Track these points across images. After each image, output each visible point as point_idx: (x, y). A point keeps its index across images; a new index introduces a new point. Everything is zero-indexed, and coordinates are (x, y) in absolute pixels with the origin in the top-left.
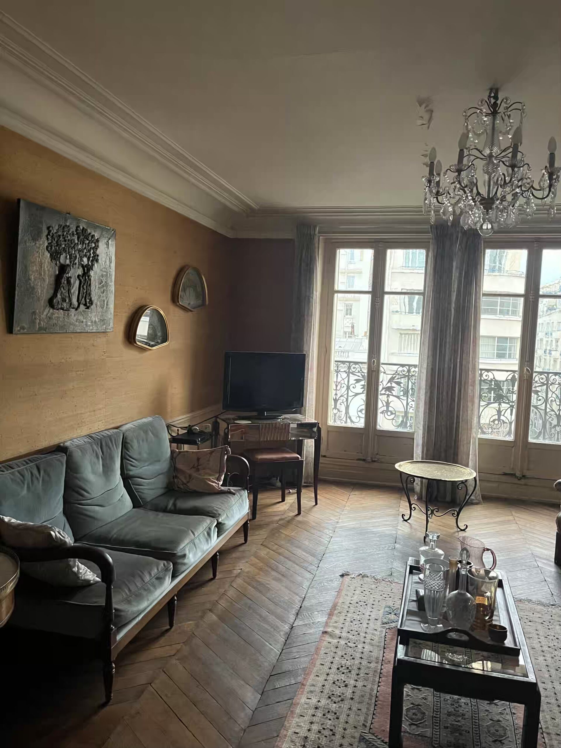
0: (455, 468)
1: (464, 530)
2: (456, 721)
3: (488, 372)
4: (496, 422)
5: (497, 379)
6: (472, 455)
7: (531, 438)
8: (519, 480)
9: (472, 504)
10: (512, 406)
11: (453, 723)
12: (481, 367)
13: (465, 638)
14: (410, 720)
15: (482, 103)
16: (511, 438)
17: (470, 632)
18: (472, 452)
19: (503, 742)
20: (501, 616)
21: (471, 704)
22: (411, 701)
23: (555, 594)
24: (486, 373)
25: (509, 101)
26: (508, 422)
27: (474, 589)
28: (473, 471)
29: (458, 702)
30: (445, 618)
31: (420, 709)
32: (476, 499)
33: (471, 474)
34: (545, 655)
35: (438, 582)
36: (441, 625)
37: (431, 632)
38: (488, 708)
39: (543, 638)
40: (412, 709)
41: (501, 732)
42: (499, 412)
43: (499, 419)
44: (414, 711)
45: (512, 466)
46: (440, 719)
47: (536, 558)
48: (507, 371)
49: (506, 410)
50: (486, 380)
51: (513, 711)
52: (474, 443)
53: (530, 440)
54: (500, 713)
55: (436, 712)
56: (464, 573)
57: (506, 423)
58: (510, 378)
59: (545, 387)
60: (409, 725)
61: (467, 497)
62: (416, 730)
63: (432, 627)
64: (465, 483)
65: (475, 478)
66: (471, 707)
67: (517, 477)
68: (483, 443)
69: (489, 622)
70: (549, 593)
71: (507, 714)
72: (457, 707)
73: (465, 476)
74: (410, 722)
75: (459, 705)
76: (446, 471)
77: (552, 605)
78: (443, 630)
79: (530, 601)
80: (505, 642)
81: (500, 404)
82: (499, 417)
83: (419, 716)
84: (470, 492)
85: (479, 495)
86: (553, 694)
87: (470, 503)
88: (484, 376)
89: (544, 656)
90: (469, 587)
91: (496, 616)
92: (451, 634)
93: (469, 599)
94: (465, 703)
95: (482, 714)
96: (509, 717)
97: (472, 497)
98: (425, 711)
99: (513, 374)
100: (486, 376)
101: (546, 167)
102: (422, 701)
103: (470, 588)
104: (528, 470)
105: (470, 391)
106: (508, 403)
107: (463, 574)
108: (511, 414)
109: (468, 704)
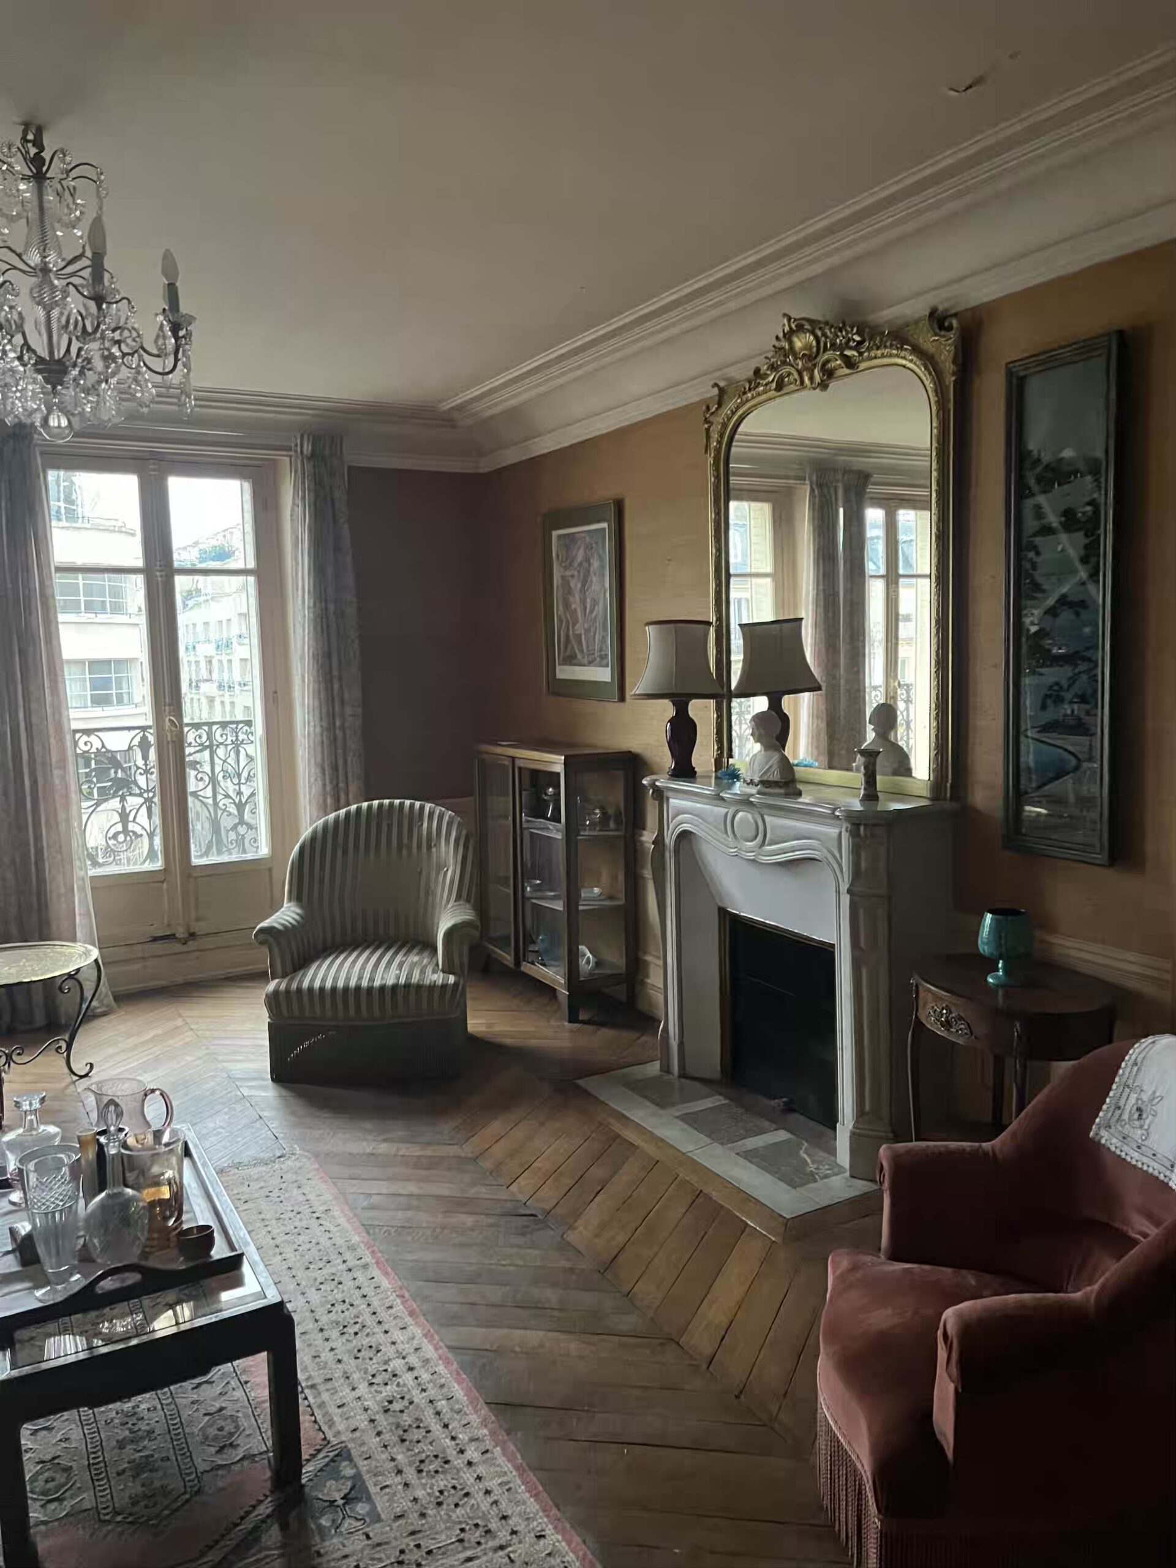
0: (49, 951)
1: (86, 1075)
2: (140, 1451)
3: (89, 736)
4: (121, 838)
5: (109, 747)
6: (80, 915)
7: (196, 857)
8: (185, 944)
9: (96, 1017)
10: (149, 801)
11: (132, 1457)
12: (74, 725)
13: (133, 1278)
14: (41, 1497)
15: (9, 149)
16: (158, 865)
17: (143, 1263)
18: (80, 909)
19: (235, 1443)
20: (196, 1209)
21: (162, 1404)
22: (34, 1458)
23: (281, 1135)
24: (85, 738)
25: (68, 159)
26: (144, 833)
27: (137, 1177)
28: (90, 947)
29: (135, 1414)
30: (85, 1258)
31: (59, 1464)
32: (103, 1005)
33: (87, 953)
34: (282, 1250)
35: (60, 1190)
36: (78, 1276)
37: (60, 1299)
38: (195, 1397)
39: (274, 1222)
40: (42, 1473)
41: (229, 1427)
42: (124, 816)
43: (125, 831)
44: (46, 1474)
45: (166, 921)
46: (105, 1463)
47: (237, 1083)
48: (129, 729)
49: (138, 810)
50: (87, 752)
51: (244, 1378)
52: (82, 889)
53: (196, 861)
54: (221, 1394)
55: (94, 1453)
56: (113, 1152)
57: (141, 835)
58: (136, 742)
59: (207, 753)
60: (42, 1506)
61: (84, 1006)
62: (58, 1509)
63: (59, 1287)
64: (76, 976)
65: (96, 961)
66: (163, 1409)
67: (179, 940)
68: (102, 885)
69: (176, 1228)
70: (270, 1139)
71: (234, 1389)
72: (133, 1424)
73: (76, 961)
74: (42, 1500)
75: (138, 1419)
76: (28, 961)
77: (279, 1157)
78: (84, 1283)
79: (238, 1166)
80: (212, 1253)
81: (123, 799)
82: (125, 827)
83: (60, 1478)
84: (88, 994)
85: (106, 995)
86: (308, 1314)
87: (89, 1016)
88: (81, 744)
89: (281, 1254)
90: (128, 1175)
91: (187, 1212)
92: (102, 1283)
93: (132, 1199)
94: (149, 1410)
95: (185, 1414)
96: (239, 1394)
97: (94, 1003)
98: (70, 1464)
99: (141, 734)
100: (86, 744)
101: (164, 310)
102: (59, 1448)
103: (131, 1177)
104: (198, 920)
105: (57, 781)
106: (140, 795)
107: (113, 1155)
108: (150, 816)
109: (155, 1409)
